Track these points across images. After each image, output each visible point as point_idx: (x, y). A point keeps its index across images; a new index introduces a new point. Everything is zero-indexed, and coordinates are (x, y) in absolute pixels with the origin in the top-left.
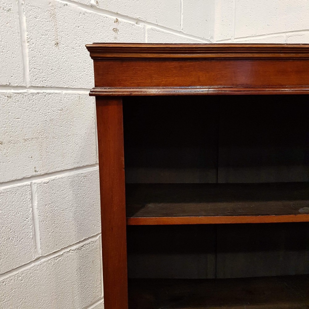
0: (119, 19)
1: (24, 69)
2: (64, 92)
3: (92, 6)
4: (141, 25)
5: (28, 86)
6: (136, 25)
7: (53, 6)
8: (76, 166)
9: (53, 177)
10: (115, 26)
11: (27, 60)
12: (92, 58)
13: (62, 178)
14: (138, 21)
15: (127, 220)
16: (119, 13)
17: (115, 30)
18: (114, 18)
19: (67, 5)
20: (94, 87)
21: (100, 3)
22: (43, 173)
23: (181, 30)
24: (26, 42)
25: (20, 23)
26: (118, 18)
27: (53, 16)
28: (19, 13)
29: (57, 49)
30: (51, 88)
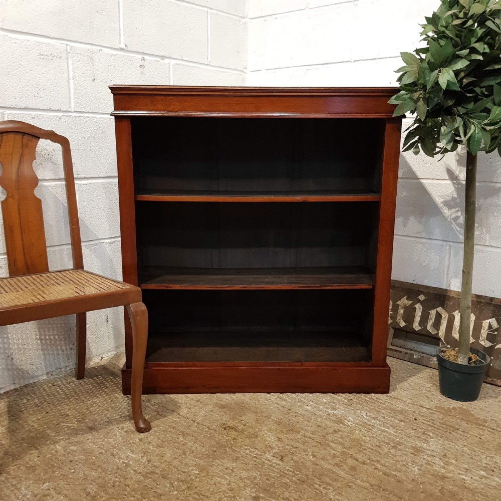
0: (146, 57)
1: (70, 99)
2: (99, 116)
3: (122, 49)
4: (167, 61)
5: (73, 110)
6: (161, 61)
7: (91, 52)
8: (108, 175)
9: (90, 181)
10: (142, 63)
11: (72, 91)
12: (112, 93)
13: (97, 183)
14: (163, 57)
15: (135, 197)
16: (145, 52)
17: (142, 67)
18: (141, 56)
19: (101, 50)
20: (113, 110)
21: (128, 46)
22: (83, 176)
23: (208, 63)
24: (72, 79)
25: (68, 66)
26: (144, 57)
27: (91, 59)
28: (67, 59)
29: (94, 84)
30: (89, 112)
